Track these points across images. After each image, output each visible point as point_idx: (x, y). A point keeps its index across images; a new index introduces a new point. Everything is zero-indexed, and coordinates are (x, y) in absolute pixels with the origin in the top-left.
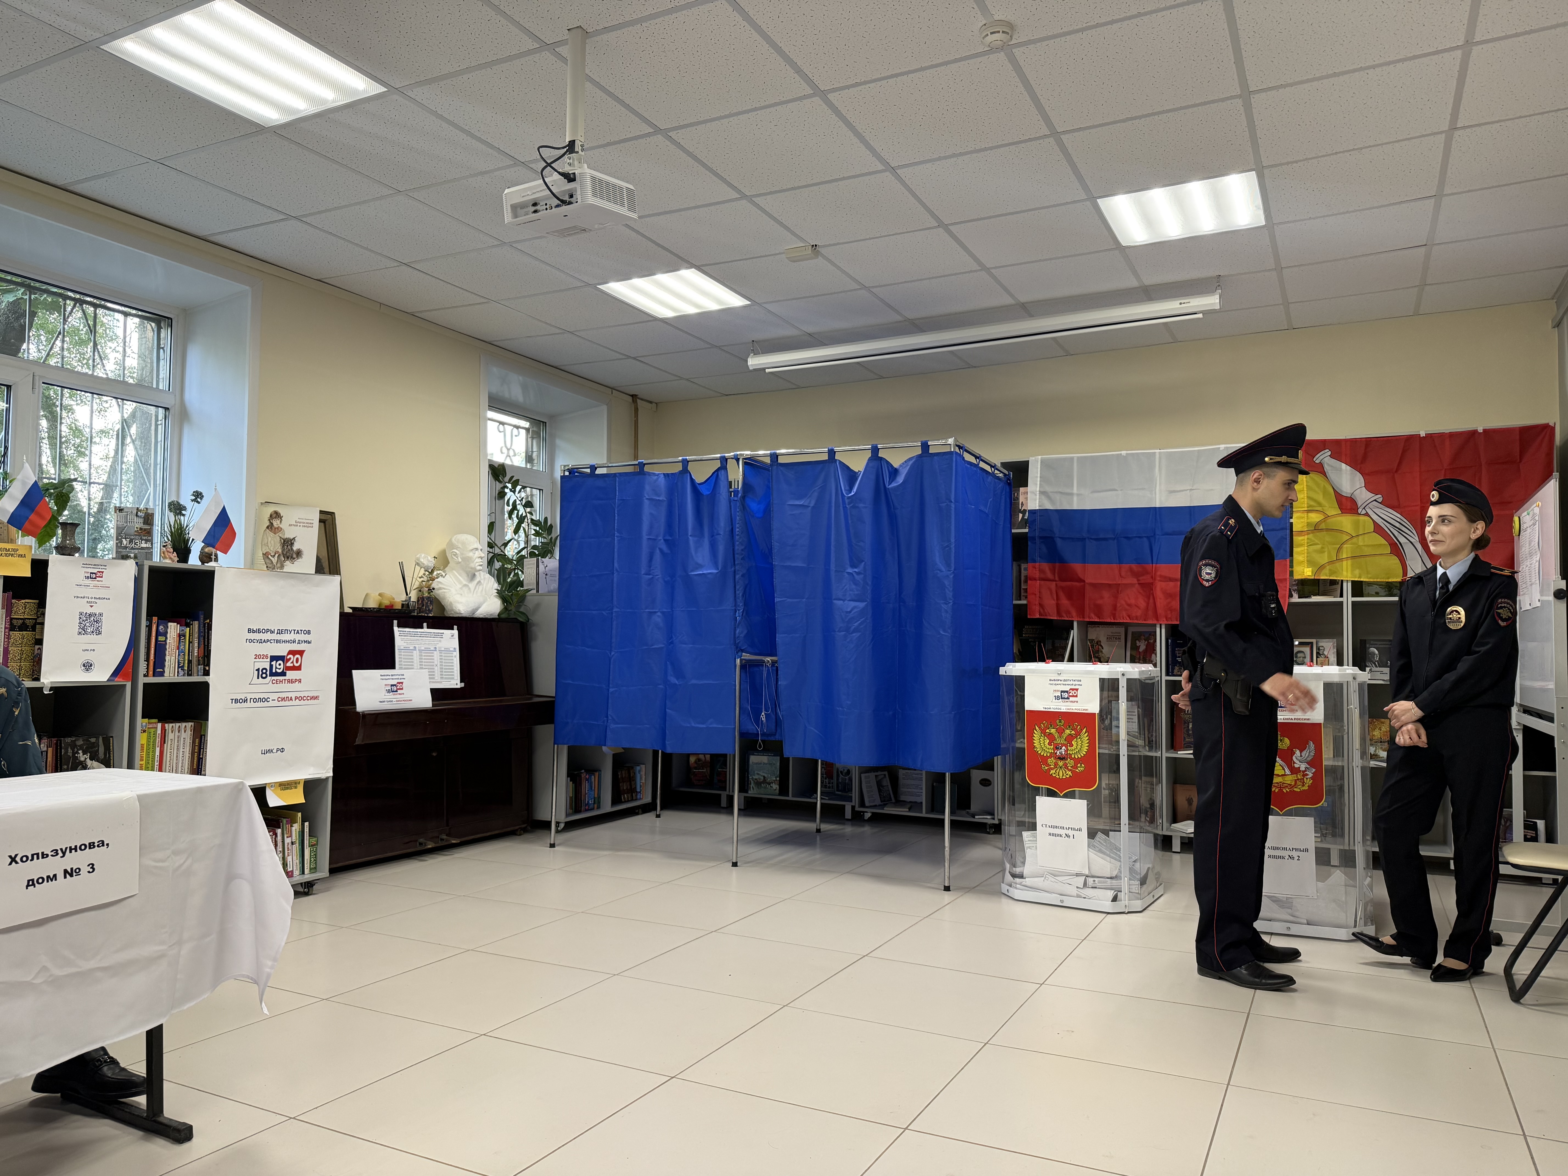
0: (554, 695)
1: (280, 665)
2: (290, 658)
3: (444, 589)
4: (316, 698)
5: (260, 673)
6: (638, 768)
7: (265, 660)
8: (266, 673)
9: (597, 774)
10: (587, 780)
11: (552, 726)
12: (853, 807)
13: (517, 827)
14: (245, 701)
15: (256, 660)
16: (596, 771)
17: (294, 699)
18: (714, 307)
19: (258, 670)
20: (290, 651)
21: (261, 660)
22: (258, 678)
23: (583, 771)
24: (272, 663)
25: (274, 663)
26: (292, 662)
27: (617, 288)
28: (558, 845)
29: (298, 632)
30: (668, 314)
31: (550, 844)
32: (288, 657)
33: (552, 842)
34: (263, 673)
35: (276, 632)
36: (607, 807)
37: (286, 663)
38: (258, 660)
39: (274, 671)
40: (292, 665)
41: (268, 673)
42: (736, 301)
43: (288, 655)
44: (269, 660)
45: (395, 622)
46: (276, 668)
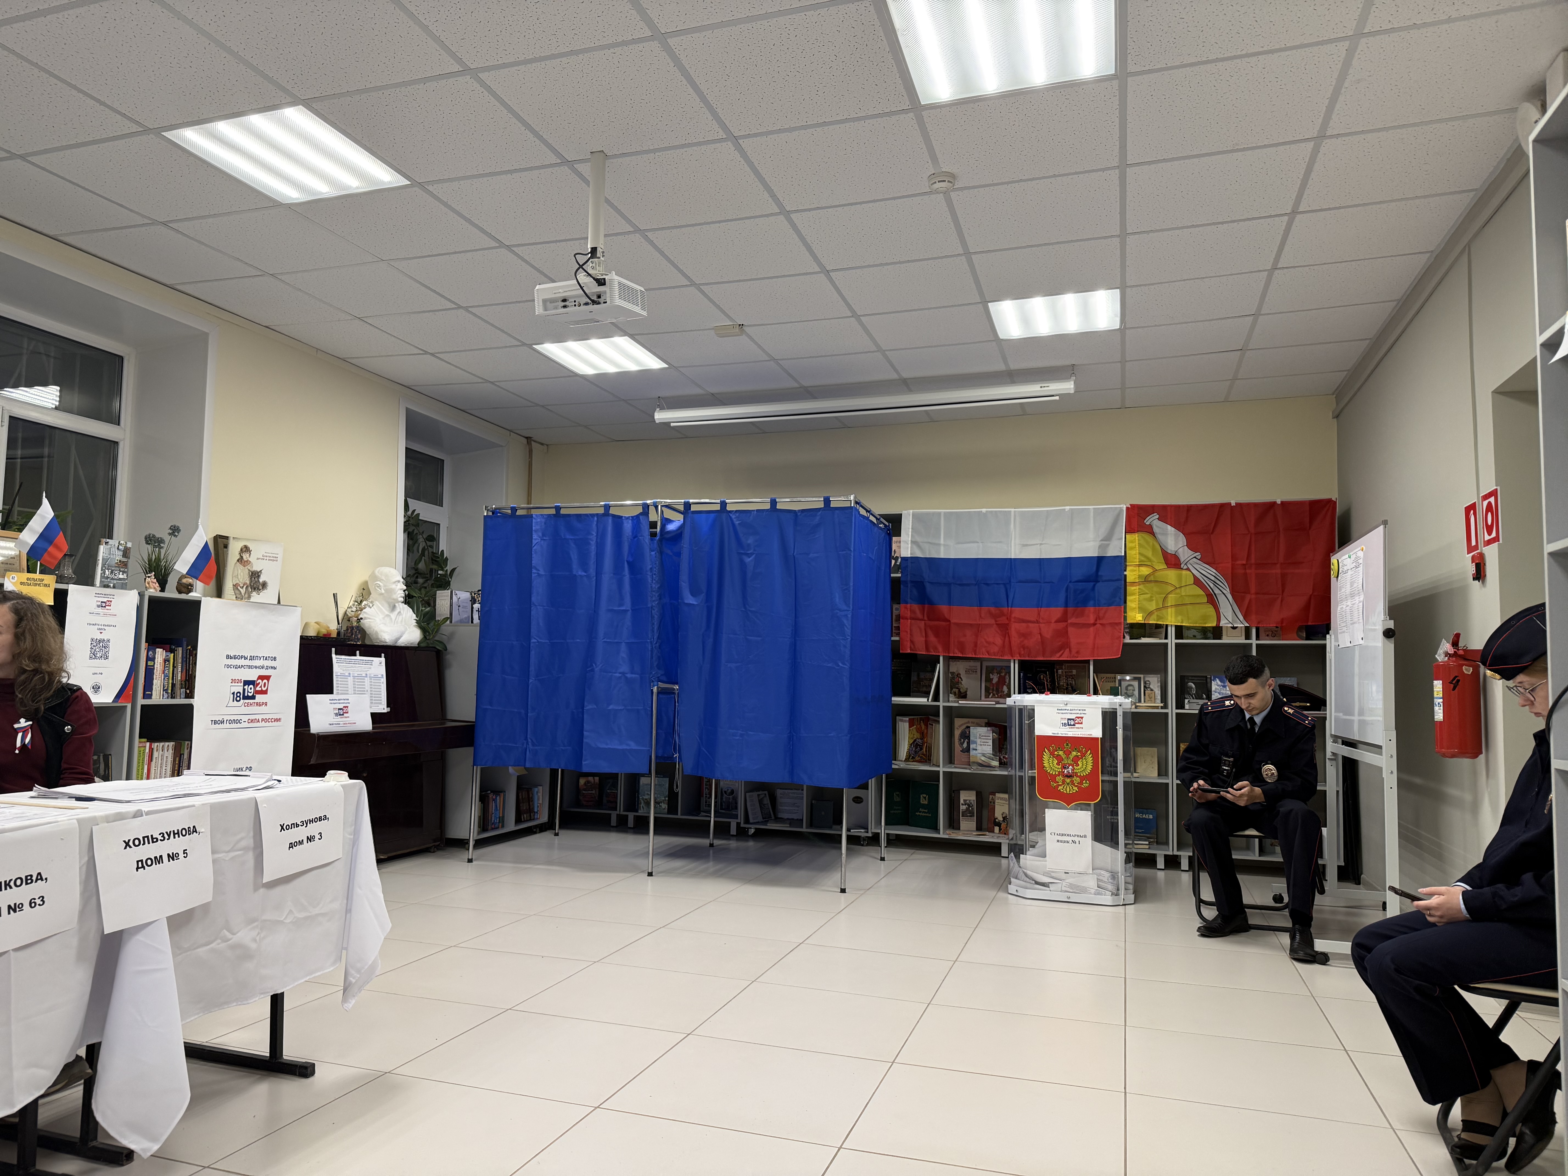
0: (474, 720)
1: (251, 689)
2: (259, 683)
3: (369, 619)
4: (278, 720)
5: (235, 696)
6: (536, 789)
7: (239, 684)
8: (239, 697)
9: (502, 794)
10: (493, 800)
11: (471, 749)
12: (738, 824)
13: (431, 845)
14: (222, 722)
15: (232, 684)
16: (501, 792)
17: (260, 720)
18: (633, 367)
19: (233, 693)
20: (259, 676)
21: (236, 684)
22: (233, 701)
23: (489, 792)
24: (245, 687)
25: (246, 687)
26: (261, 687)
27: (551, 349)
28: (475, 860)
29: (266, 659)
30: (589, 371)
31: (468, 859)
32: (258, 682)
33: (470, 858)
34: (237, 697)
35: (249, 658)
36: (511, 826)
37: (256, 687)
38: (233, 684)
39: (246, 695)
40: (260, 689)
41: (241, 696)
42: (654, 363)
43: (258, 680)
44: (242, 684)
45: (333, 650)
46: (248, 692)
